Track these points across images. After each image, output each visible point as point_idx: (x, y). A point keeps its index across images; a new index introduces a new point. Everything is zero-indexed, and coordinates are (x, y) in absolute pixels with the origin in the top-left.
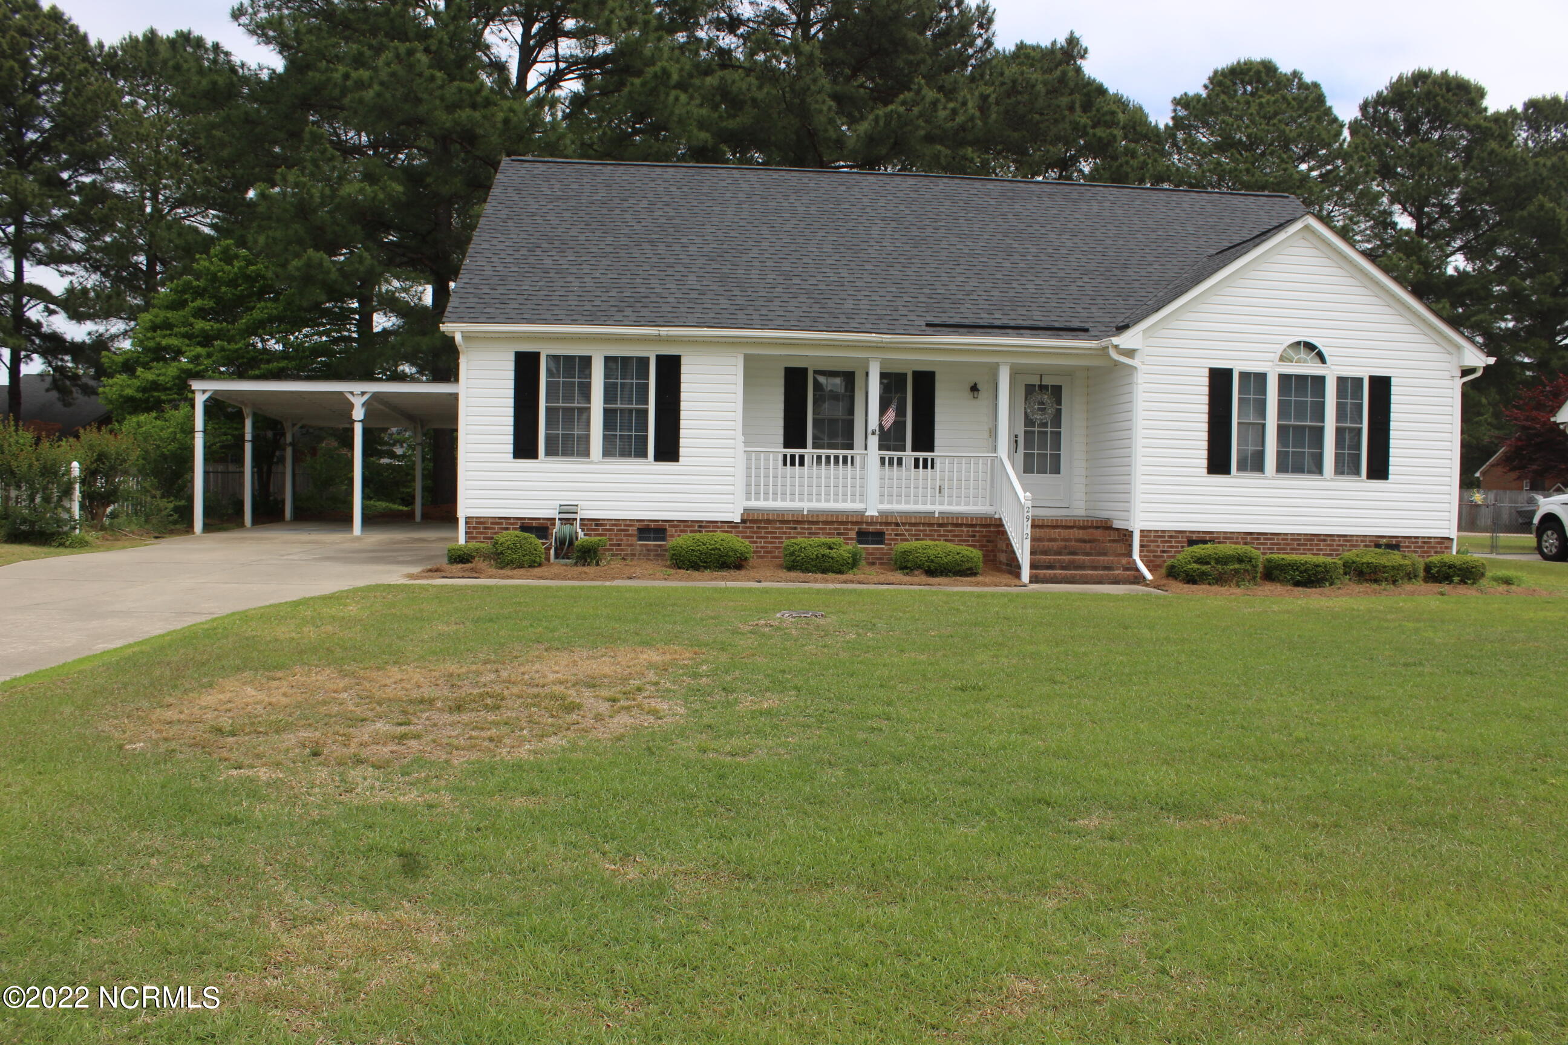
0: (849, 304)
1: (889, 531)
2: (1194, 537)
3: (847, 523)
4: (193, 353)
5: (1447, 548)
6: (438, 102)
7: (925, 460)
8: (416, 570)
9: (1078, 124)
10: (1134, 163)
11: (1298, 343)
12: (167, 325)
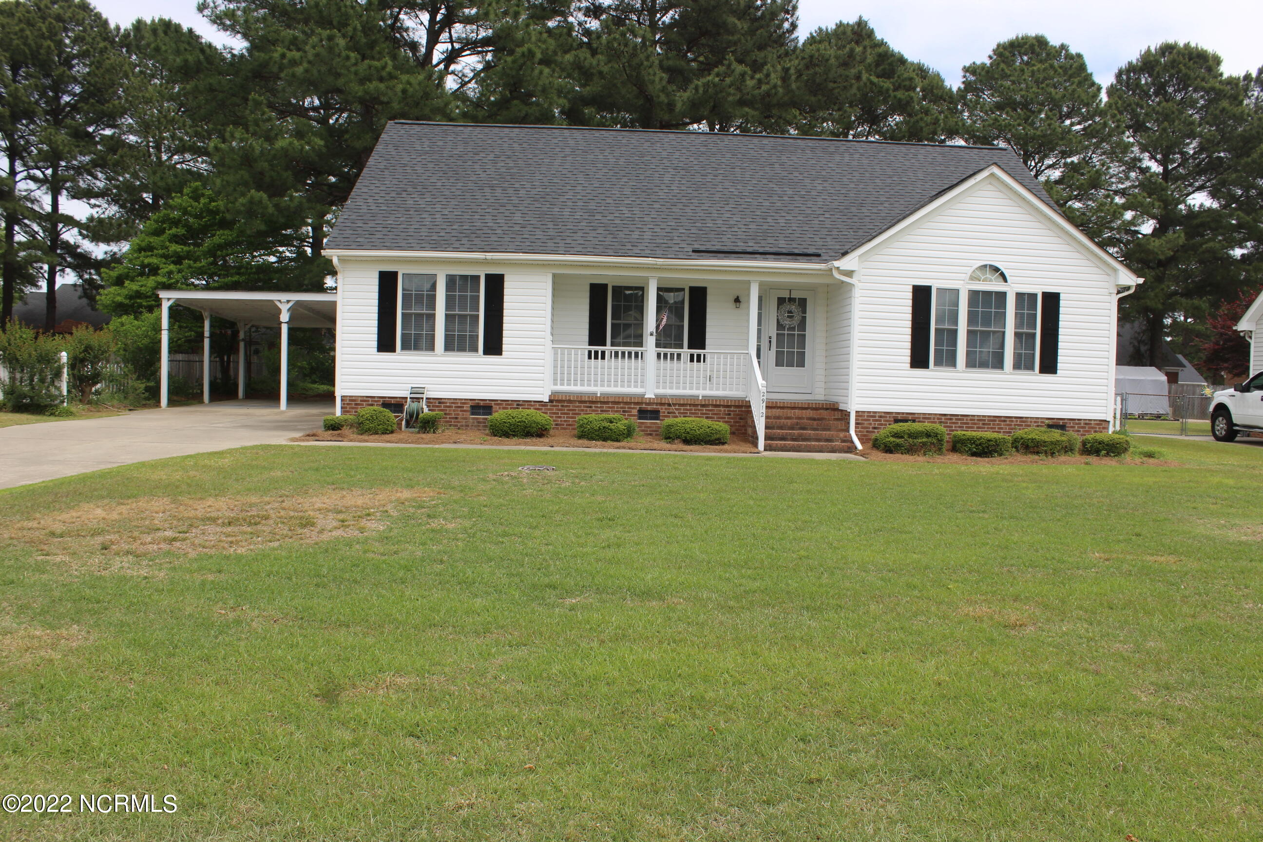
0: (635, 235)
1: (663, 410)
2: (899, 417)
3: (630, 403)
4: (166, 270)
5: (1104, 428)
6: (352, 77)
7: (699, 356)
8: (297, 435)
9: (882, 87)
10: (928, 119)
11: (985, 266)
12: (149, 248)
